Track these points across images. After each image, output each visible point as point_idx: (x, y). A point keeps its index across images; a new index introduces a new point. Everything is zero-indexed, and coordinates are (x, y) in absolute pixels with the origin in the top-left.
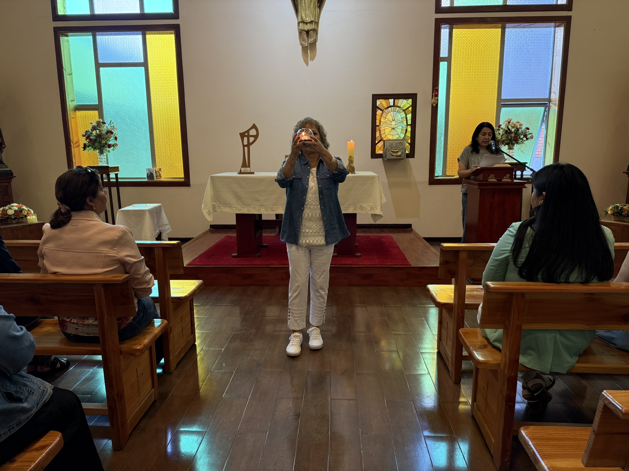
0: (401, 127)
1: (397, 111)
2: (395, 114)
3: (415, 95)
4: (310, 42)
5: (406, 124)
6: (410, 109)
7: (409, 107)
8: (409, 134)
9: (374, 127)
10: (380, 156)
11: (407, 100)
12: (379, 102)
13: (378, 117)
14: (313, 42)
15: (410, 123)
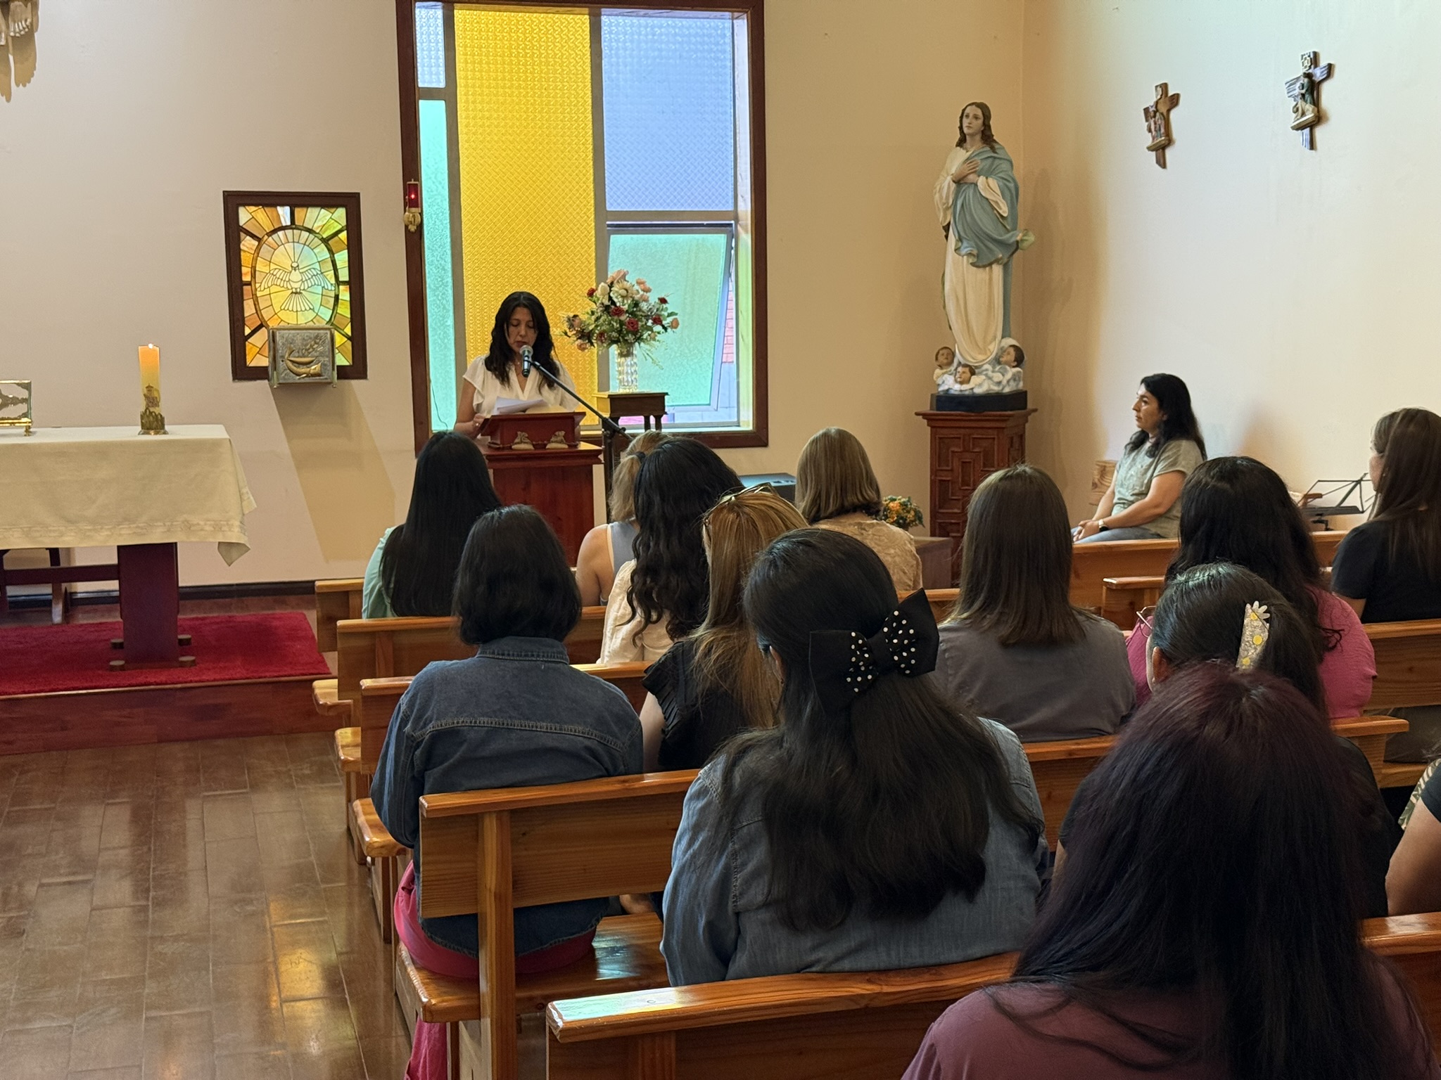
0: (320, 288)
1: (302, 241)
2: (298, 251)
3: (356, 197)
4: (15, 32)
5: (333, 281)
6: (343, 236)
7: (340, 231)
8: (345, 310)
9: (237, 288)
10: (260, 374)
11: (333, 210)
12: (245, 215)
13: (246, 258)
14: (23, 33)
15: (347, 279)
